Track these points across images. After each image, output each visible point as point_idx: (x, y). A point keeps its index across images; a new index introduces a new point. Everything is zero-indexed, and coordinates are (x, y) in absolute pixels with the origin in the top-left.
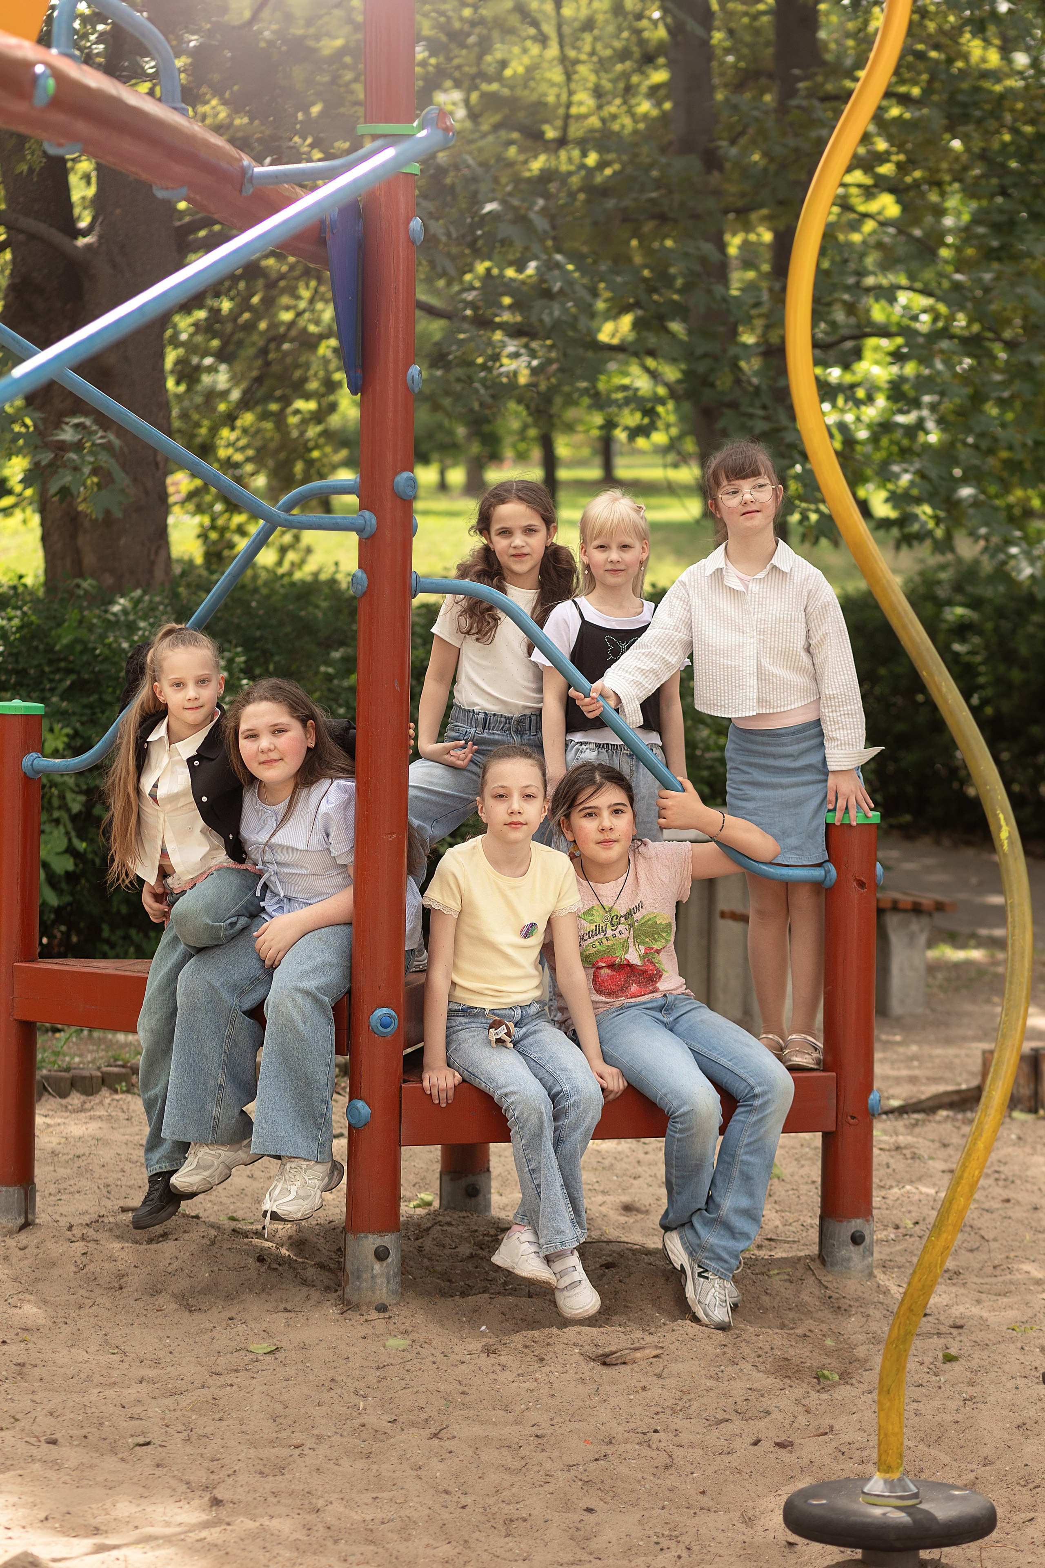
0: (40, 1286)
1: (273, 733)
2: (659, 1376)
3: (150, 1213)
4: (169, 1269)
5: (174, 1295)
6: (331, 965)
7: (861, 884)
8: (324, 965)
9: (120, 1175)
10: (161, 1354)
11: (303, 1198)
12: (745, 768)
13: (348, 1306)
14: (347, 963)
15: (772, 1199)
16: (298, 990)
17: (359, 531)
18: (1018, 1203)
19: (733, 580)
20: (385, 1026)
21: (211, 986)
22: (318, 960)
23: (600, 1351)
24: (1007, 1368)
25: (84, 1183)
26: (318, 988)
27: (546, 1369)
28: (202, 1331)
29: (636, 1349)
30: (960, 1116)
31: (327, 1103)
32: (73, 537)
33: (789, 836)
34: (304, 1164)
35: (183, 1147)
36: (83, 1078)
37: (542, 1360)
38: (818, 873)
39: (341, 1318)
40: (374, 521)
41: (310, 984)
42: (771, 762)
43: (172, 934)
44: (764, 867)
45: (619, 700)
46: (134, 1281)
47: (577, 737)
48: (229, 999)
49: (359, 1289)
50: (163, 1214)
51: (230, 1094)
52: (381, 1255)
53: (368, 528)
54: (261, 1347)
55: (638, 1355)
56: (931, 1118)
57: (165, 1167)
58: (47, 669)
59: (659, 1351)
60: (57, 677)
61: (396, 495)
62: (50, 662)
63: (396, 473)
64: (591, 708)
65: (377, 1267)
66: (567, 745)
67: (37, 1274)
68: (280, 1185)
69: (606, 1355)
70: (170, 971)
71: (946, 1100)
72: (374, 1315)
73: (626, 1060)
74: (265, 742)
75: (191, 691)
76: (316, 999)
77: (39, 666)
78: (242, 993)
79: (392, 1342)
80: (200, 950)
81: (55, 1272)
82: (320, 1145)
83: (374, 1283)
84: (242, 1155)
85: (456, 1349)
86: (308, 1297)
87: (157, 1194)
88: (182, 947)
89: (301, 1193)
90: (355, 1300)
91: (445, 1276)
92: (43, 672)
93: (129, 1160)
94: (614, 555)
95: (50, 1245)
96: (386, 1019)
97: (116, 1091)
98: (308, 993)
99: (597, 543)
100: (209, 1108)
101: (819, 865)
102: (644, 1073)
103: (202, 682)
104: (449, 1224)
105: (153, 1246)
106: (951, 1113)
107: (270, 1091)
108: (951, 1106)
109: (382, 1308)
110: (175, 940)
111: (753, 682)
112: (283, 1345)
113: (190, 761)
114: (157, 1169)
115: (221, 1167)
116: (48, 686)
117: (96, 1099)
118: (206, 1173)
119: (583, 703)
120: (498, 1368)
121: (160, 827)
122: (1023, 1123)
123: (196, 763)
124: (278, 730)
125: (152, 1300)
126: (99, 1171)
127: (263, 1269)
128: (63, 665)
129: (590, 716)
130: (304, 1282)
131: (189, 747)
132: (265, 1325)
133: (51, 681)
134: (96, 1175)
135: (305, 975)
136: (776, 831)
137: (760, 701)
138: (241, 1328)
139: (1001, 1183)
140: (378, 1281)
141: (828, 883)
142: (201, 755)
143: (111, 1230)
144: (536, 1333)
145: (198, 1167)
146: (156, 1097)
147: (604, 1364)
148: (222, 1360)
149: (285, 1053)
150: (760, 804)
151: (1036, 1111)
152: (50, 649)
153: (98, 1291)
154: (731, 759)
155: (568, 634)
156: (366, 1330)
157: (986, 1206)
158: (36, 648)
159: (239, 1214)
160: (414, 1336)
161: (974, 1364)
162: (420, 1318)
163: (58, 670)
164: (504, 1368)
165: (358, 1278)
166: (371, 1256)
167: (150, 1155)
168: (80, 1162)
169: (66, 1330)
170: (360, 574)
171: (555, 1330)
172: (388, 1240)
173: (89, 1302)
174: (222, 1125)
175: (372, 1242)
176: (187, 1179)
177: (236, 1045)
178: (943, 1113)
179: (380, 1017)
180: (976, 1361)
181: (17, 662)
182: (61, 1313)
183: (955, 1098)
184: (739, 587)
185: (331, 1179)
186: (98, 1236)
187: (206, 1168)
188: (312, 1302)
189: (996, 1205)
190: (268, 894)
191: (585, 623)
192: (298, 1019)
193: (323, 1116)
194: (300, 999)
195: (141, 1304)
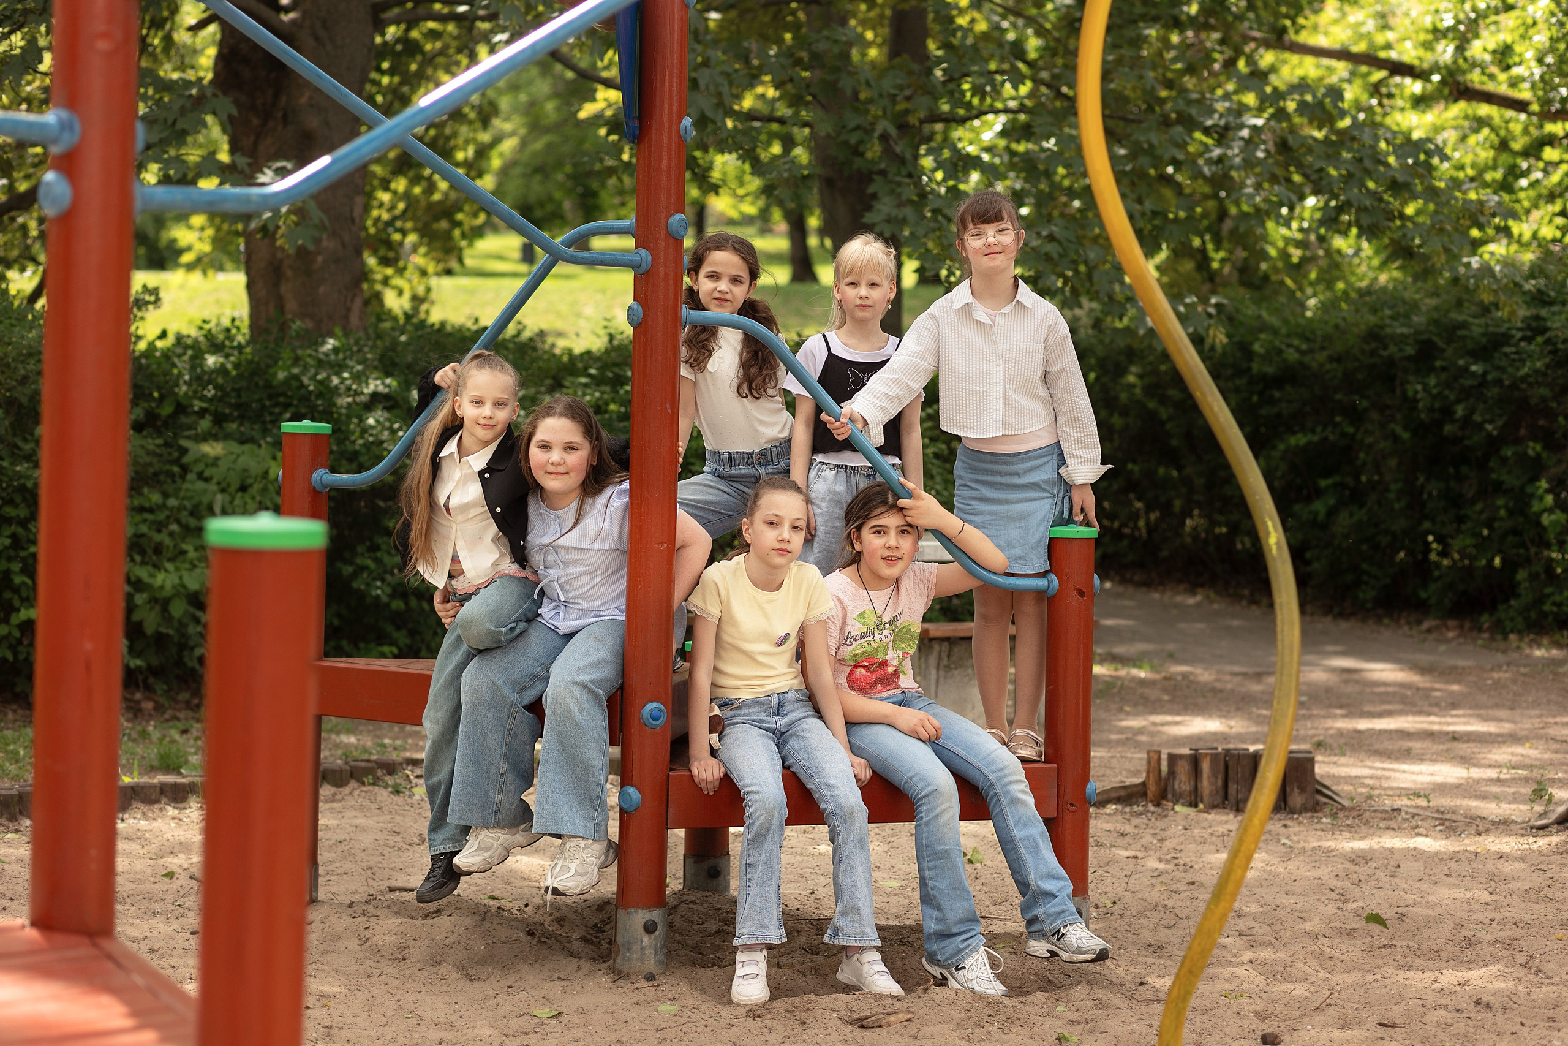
0: (329, 957)
1: (565, 449)
2: (915, 1038)
3: (434, 888)
4: (447, 942)
5: (455, 966)
6: (605, 662)
7: (1081, 593)
8: (598, 662)
9: (380, 859)
10: (453, 1018)
11: (582, 875)
12: (973, 485)
13: (619, 975)
14: (619, 661)
15: (979, 881)
16: (575, 683)
17: (635, 267)
18: (1202, 885)
19: (981, 313)
20: (655, 719)
21: (494, 684)
22: (594, 657)
23: (855, 1016)
24: (1227, 1030)
25: (348, 866)
26: (592, 682)
27: (811, 1032)
28: (486, 998)
29: (889, 1014)
30: (1127, 809)
31: (602, 786)
32: (277, 284)
33: (1014, 547)
34: (582, 843)
35: (466, 830)
36: (334, 771)
37: (804, 1023)
38: (1042, 583)
39: (614, 986)
40: (650, 258)
41: (585, 678)
42: (998, 479)
43: (455, 634)
44: (994, 577)
45: (866, 423)
46: (417, 952)
47: (820, 458)
48: (511, 696)
49: (629, 959)
50: (445, 890)
51: (511, 781)
52: (650, 928)
53: (644, 265)
54: (544, 1012)
55: (892, 1019)
56: (1102, 811)
57: (449, 848)
58: (268, 403)
59: (910, 1016)
60: (277, 410)
61: (668, 234)
62: (270, 397)
63: (669, 216)
64: (842, 431)
65: (646, 939)
66: (811, 464)
67: (325, 946)
68: (560, 863)
69: (861, 1020)
70: (455, 668)
71: (1114, 795)
72: (644, 983)
73: (872, 749)
74: (555, 456)
75: (487, 410)
76: (591, 692)
77: (260, 400)
78: (523, 690)
79: (663, 1008)
80: (480, 652)
81: (341, 945)
82: (597, 824)
83: (643, 954)
84: (519, 838)
85: (723, 1014)
86: (579, 968)
87: (440, 871)
88: (464, 647)
89: (580, 870)
90: (625, 969)
91: (697, 949)
92: (264, 407)
93: (387, 845)
94: (863, 291)
95: (333, 919)
96: (657, 713)
97: (363, 784)
98: (584, 686)
99: (849, 280)
100: (491, 794)
101: (1043, 575)
102: (890, 760)
103: (499, 404)
104: (694, 902)
105: (429, 921)
106: (1119, 807)
107: (550, 775)
108: (1118, 800)
109: (650, 977)
110: (459, 640)
111: (999, 405)
112: (564, 1010)
113: (481, 474)
114: (441, 849)
115: (500, 849)
116: (268, 418)
117: (346, 790)
118: (487, 855)
119: (833, 426)
120: (766, 1031)
121: (453, 537)
122: (1186, 817)
123: (487, 475)
124: (570, 448)
125: (435, 970)
126: (360, 855)
127: (534, 942)
128: (282, 399)
129: (840, 438)
130: (571, 954)
131: (480, 460)
132: (543, 993)
133: (271, 414)
134: (358, 859)
135: (581, 669)
136: (1002, 543)
137: (1005, 424)
138: (523, 995)
139: (1181, 868)
140: (647, 952)
141: (1051, 592)
142: (490, 468)
143: (388, 907)
144: (797, 999)
145: (479, 848)
146: (440, 783)
147: (862, 1027)
148: (513, 1024)
149: (563, 741)
150: (987, 518)
151: (1196, 806)
152: (268, 386)
153: (383, 962)
154: (960, 477)
155: (815, 365)
156: (637, 996)
157: (1174, 887)
158: (257, 385)
159: (497, 893)
160: (682, 1002)
161: (1198, 1026)
162: (684, 987)
163: (277, 404)
164: (771, 1030)
165: (629, 949)
166: (641, 930)
167: (433, 836)
168: (342, 847)
169: (362, 996)
170: (636, 306)
171: (813, 997)
172: (656, 915)
173: (377, 972)
174: (503, 811)
175: (641, 916)
176: (470, 860)
177: (516, 737)
178: (1112, 808)
179: (651, 711)
180: (1198, 1024)
181: (239, 396)
182: (354, 982)
183: (1122, 793)
184: (986, 320)
185: (607, 857)
186: (376, 912)
187: (487, 849)
188: (583, 971)
189: (1182, 887)
190: (545, 600)
191: (831, 357)
192: (575, 709)
193: (598, 798)
194: (577, 691)
195: (425, 974)
